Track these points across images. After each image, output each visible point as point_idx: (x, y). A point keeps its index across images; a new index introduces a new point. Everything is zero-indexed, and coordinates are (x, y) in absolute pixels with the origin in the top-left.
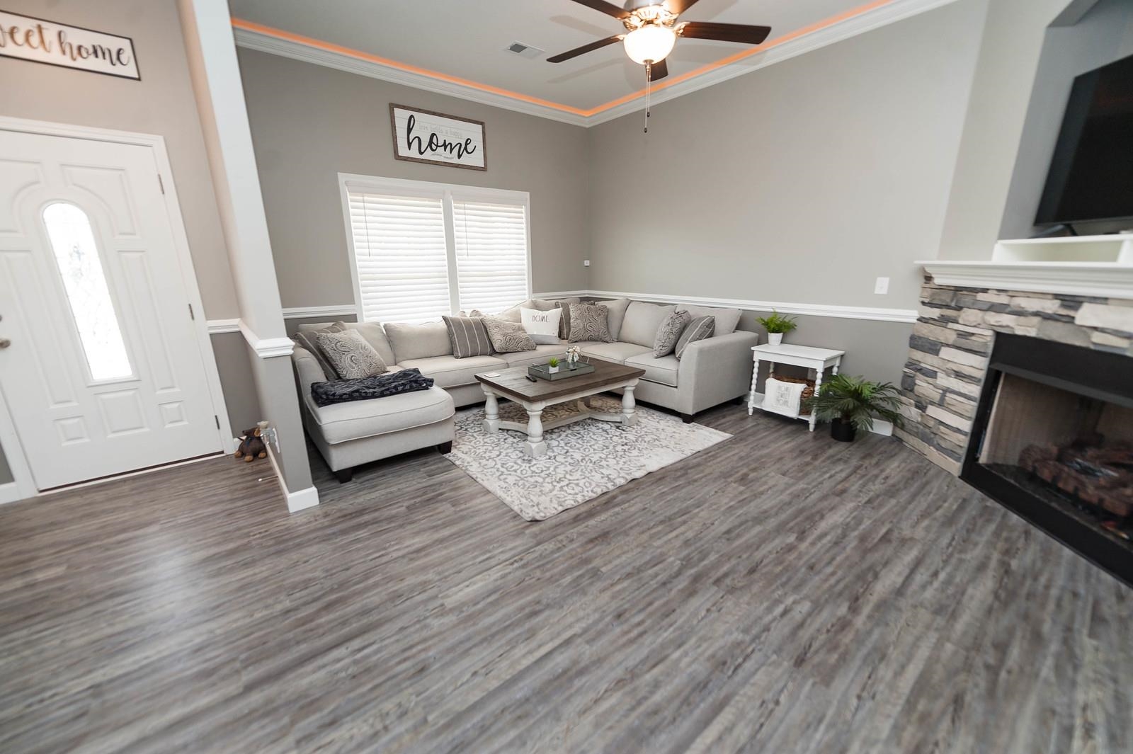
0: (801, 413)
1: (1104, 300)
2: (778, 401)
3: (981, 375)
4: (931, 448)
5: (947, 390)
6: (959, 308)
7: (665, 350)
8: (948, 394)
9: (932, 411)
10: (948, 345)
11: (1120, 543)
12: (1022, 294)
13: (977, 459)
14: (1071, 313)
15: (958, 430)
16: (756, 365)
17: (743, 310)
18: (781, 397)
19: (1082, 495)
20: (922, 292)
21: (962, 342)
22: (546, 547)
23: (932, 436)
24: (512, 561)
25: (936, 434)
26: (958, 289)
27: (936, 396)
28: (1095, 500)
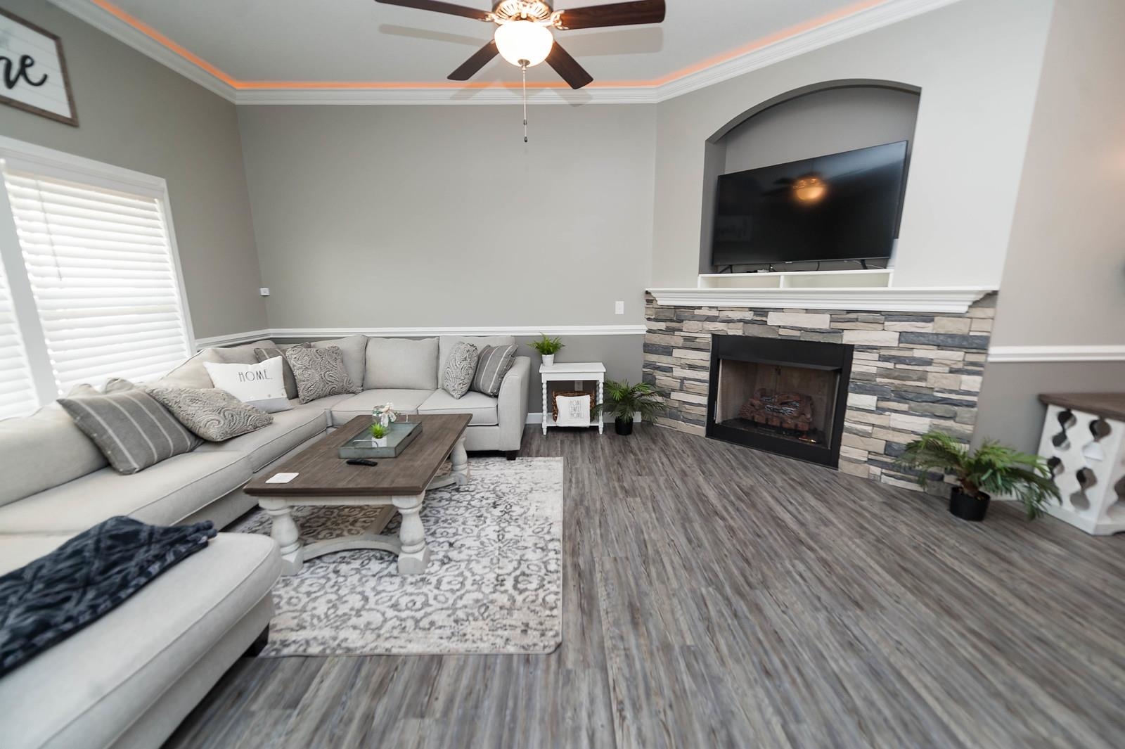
0: (592, 420)
1: (781, 310)
2: (572, 414)
3: (708, 364)
4: (680, 422)
5: (683, 379)
6: (681, 321)
7: (466, 387)
8: (685, 381)
9: (674, 395)
10: (679, 348)
11: (812, 445)
12: (727, 309)
13: (715, 421)
14: (764, 319)
15: (700, 405)
16: (545, 386)
17: (515, 336)
18: (575, 411)
19: (785, 425)
20: (646, 311)
21: (689, 344)
22: (615, 666)
23: (679, 413)
24: (616, 715)
25: (681, 411)
26: (676, 307)
27: (677, 384)
28: (793, 427)
